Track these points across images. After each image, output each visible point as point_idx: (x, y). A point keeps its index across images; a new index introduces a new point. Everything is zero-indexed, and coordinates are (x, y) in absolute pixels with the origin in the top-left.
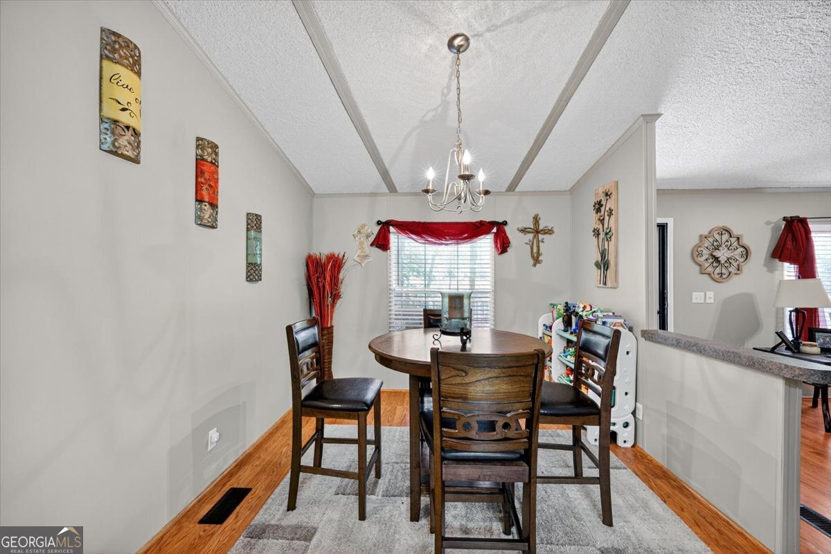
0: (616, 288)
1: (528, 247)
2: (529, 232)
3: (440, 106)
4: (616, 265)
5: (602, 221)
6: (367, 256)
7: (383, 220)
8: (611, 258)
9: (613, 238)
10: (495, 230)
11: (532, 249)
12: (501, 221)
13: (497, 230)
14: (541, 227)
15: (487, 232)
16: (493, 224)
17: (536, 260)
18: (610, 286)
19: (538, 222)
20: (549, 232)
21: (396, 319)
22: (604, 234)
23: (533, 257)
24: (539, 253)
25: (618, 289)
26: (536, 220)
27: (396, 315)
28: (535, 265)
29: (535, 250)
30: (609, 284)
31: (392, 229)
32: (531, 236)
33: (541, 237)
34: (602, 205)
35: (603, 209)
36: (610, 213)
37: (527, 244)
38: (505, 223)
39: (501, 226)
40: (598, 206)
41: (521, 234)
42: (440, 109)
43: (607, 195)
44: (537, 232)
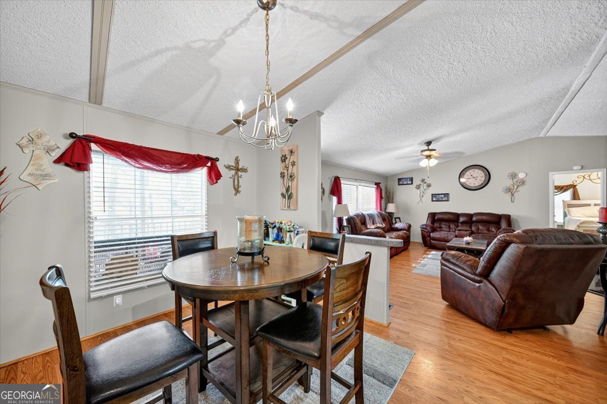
0: (296, 210)
1: (232, 180)
2: (232, 169)
3: (216, 41)
4: (297, 196)
5: (287, 168)
6: (46, 175)
7: (80, 134)
8: (294, 192)
9: (295, 179)
10: (209, 164)
11: (234, 182)
12: (214, 157)
13: (212, 164)
14: (240, 167)
15: (203, 165)
16: (208, 159)
17: (237, 191)
18: (292, 209)
19: (238, 163)
20: (245, 170)
21: (95, 252)
22: (288, 176)
23: (234, 188)
24: (238, 186)
25: (297, 211)
26: (237, 161)
27: (95, 247)
28: (236, 195)
29: (236, 184)
30: (292, 207)
31: (93, 146)
32: (233, 172)
33: (240, 173)
34: (287, 158)
35: (287, 161)
36: (293, 164)
37: (231, 178)
38: (217, 160)
39: (214, 161)
40: (284, 159)
41: (227, 170)
42: (213, 44)
43: (291, 152)
44: (238, 170)
